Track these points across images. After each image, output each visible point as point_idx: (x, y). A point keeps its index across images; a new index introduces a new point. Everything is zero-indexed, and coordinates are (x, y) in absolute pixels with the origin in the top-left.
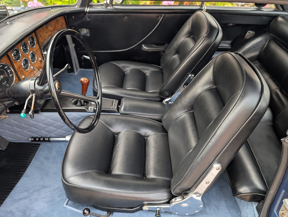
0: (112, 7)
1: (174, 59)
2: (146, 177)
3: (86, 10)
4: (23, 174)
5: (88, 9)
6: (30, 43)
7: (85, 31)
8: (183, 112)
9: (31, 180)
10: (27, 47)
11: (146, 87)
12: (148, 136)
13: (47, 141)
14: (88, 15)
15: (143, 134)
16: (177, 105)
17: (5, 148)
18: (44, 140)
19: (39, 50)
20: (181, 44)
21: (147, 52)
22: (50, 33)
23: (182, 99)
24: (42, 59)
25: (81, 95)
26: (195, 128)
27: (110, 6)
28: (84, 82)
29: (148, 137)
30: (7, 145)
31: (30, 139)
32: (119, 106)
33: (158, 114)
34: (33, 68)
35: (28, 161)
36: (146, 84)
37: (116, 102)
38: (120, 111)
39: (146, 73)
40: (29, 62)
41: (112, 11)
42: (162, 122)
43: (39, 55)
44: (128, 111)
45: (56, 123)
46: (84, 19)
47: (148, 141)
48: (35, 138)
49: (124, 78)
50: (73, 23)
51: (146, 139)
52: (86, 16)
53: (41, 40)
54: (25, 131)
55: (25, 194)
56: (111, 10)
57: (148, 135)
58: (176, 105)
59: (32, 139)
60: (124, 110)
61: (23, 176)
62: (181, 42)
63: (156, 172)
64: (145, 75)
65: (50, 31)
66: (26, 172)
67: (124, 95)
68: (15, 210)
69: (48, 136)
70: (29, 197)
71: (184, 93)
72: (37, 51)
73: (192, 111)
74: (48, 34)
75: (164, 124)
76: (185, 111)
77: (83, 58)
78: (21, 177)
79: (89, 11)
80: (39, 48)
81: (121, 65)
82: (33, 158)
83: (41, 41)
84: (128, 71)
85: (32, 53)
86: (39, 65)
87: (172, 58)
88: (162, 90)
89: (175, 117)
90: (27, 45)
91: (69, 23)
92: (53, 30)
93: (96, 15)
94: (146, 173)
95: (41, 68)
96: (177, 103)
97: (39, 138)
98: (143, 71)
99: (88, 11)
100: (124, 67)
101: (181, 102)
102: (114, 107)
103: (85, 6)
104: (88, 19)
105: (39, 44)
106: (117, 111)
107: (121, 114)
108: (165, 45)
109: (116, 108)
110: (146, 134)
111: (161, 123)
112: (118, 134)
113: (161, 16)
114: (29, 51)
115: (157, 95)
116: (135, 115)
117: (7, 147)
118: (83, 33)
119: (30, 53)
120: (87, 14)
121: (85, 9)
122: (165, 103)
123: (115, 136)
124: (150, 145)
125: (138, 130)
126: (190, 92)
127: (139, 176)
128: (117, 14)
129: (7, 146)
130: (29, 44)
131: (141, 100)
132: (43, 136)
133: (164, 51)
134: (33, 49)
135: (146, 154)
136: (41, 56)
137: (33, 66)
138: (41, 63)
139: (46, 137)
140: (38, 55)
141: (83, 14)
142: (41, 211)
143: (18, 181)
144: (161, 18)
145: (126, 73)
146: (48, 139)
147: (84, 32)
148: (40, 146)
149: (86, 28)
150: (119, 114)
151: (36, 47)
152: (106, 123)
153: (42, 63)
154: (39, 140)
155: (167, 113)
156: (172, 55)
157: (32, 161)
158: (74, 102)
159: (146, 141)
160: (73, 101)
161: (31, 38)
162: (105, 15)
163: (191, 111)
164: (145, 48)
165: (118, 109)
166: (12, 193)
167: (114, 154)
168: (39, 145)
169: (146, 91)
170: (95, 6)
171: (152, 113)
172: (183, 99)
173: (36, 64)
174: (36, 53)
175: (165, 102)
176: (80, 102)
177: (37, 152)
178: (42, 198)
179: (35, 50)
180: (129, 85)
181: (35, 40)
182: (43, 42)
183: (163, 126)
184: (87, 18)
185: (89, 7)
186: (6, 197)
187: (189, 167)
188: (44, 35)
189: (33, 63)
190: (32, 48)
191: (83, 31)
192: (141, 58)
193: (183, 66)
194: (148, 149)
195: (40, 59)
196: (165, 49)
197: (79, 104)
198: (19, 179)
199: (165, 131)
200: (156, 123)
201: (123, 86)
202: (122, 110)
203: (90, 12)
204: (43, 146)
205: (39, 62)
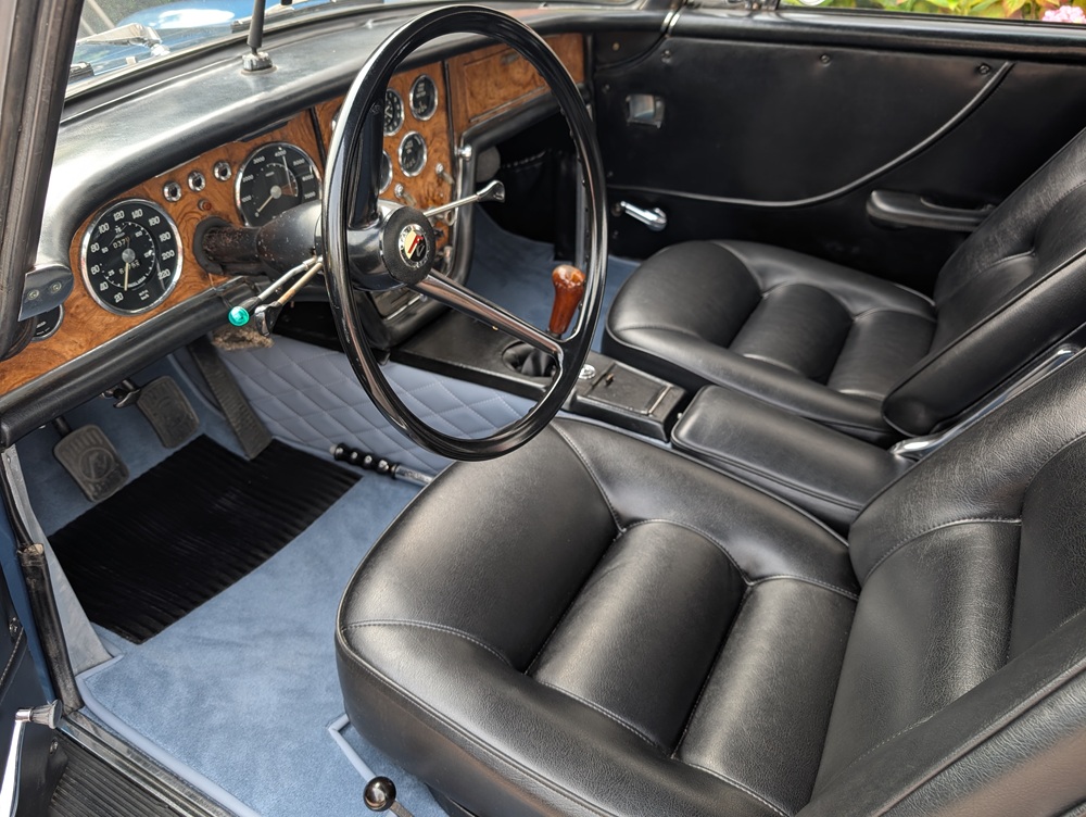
0: (773, 14)
1: (1003, 270)
2: (679, 755)
3: (666, 21)
4: (262, 560)
5: (677, 16)
6: (415, 101)
7: (646, 108)
8: (964, 511)
9: (277, 589)
10: (400, 111)
11: (835, 372)
12: (762, 579)
13: (382, 472)
14: (671, 42)
15: (743, 564)
16: (943, 469)
17: (253, 456)
18: (374, 467)
19: (445, 136)
20: (1060, 203)
21: (886, 227)
22: (513, 89)
23: (976, 449)
24: (448, 170)
25: (546, 332)
26: (1001, 608)
27: (768, 11)
28: (565, 284)
29: (759, 584)
30: (261, 446)
31: (332, 449)
32: (680, 415)
33: (846, 495)
34: (402, 193)
35: (298, 521)
36: (841, 357)
37: (670, 394)
38: (672, 434)
39: (857, 315)
40: (391, 166)
41: (768, 32)
42: (850, 536)
43: (438, 154)
44: (705, 445)
45: (430, 414)
46: (654, 55)
47: (755, 598)
48: (348, 450)
49: (752, 316)
50: (611, 68)
51: (749, 589)
52: (663, 46)
53: (469, 108)
54: (327, 416)
55: (235, 632)
56: (768, 27)
57: (765, 571)
58: (937, 471)
59: (340, 451)
60: (693, 434)
61: (259, 568)
62: (1061, 195)
63: (736, 756)
64: (852, 321)
65: (516, 83)
66: (276, 556)
67: (718, 375)
68: (177, 672)
69: (394, 457)
70: (240, 645)
71: (994, 418)
72: (434, 135)
73: (1017, 521)
74: (503, 92)
75: (855, 545)
76: (976, 510)
77: (618, 210)
78: (254, 566)
79: (675, 26)
80: (445, 126)
81: (755, 259)
82: (317, 517)
83: (466, 111)
84: (779, 292)
85: (411, 138)
86: (431, 189)
87: (999, 267)
88: (900, 393)
89: (915, 525)
90: (398, 102)
91: (598, 68)
92: (528, 84)
93: (701, 45)
94: (689, 739)
95: (434, 201)
96: (944, 461)
97: (362, 455)
98: (844, 301)
99: (672, 24)
100: (764, 273)
101: (968, 460)
102: (656, 414)
103: (667, 7)
104: (669, 57)
105: (447, 114)
106: (662, 432)
107: (674, 447)
108: (982, 208)
109: (662, 415)
110: (757, 565)
111: (846, 538)
112: (632, 523)
113: (992, 70)
114: (403, 126)
115: (874, 414)
116: (733, 468)
117: (260, 455)
118: (637, 115)
119: (406, 136)
120: (668, 38)
121: (664, 18)
122: (898, 457)
123: (616, 531)
124: (754, 619)
125: (725, 537)
126: (1032, 421)
127: (650, 737)
128: (787, 47)
129: (260, 451)
130: (411, 104)
131: (784, 415)
132: (379, 451)
133: (966, 235)
134: (421, 124)
135: (725, 653)
136: (445, 158)
137: (403, 185)
138: (440, 185)
139: (385, 460)
140: (436, 151)
141: (657, 36)
142: (250, 714)
143: (236, 579)
144: (990, 78)
145: (766, 295)
146: (387, 467)
147: (643, 110)
148: (357, 486)
149: (655, 93)
150: (669, 446)
151: (436, 120)
152: (597, 463)
153: (444, 185)
154: (360, 462)
155: (883, 496)
156: (1002, 250)
157: (310, 529)
158: (515, 356)
159: (748, 596)
160: (510, 352)
161: (422, 85)
162: (736, 47)
163: (1015, 519)
164: (880, 205)
165: (670, 421)
166: (200, 611)
167: (582, 599)
168: (357, 478)
169: (831, 385)
170: (705, 7)
171: (816, 483)
172: (982, 450)
173: (420, 183)
174: (428, 142)
175: (901, 455)
176: (536, 361)
177: (339, 503)
178: (278, 668)
179: (427, 132)
180: (758, 345)
181: (436, 93)
182: (475, 116)
183: (847, 558)
184: (664, 52)
185: (683, 9)
186: (177, 618)
187: (889, 797)
188: (486, 91)
189: (406, 174)
190: (419, 120)
191: (640, 106)
192: (855, 250)
193: (1035, 299)
194: (738, 636)
195: (439, 168)
196: (977, 224)
197: (528, 364)
198: (245, 572)
199: (849, 580)
200: (820, 534)
201: (735, 342)
202: (684, 432)
203: (679, 31)
204: (367, 486)
205: (431, 178)
